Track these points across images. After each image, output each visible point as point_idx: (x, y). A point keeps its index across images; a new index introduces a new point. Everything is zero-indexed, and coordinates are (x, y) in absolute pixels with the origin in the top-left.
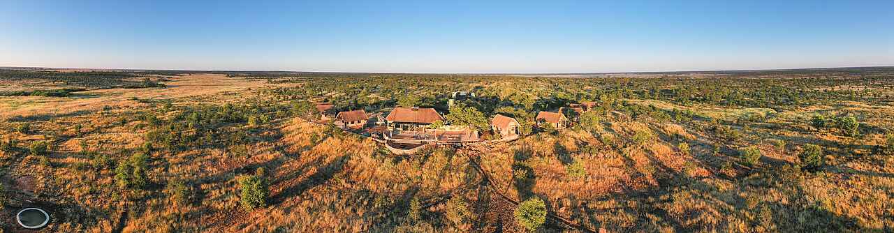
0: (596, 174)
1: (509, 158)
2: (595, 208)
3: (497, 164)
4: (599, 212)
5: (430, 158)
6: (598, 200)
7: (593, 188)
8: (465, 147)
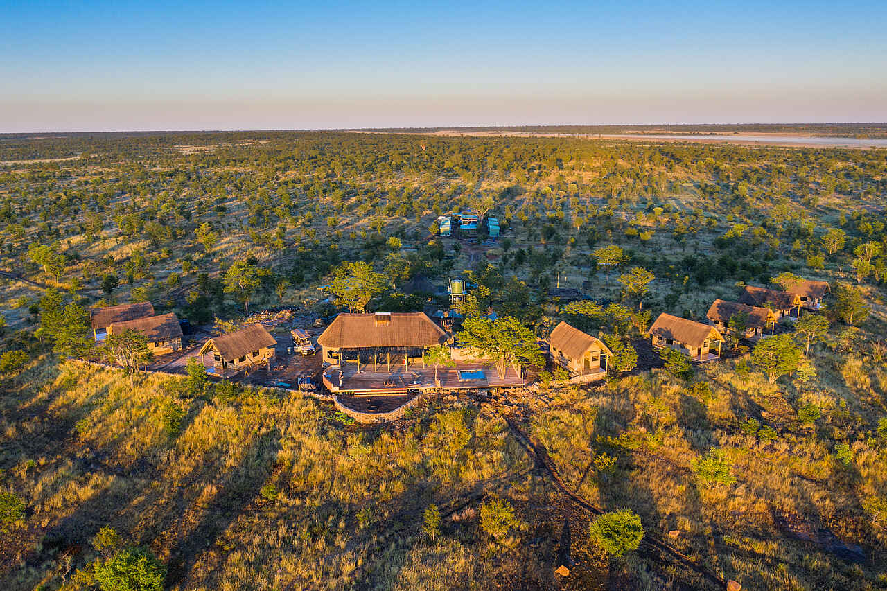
0: (759, 484)
1: (584, 425)
2: (735, 546)
3: (561, 434)
4: (741, 554)
5: (433, 426)
6: (746, 534)
7: (743, 509)
8: (496, 398)
